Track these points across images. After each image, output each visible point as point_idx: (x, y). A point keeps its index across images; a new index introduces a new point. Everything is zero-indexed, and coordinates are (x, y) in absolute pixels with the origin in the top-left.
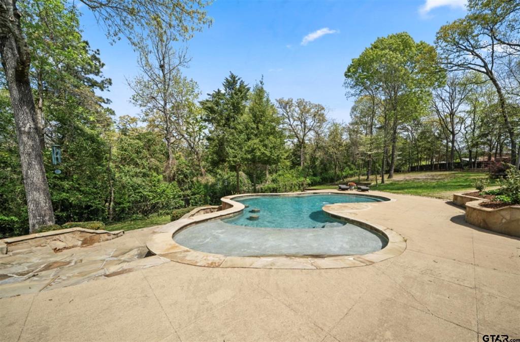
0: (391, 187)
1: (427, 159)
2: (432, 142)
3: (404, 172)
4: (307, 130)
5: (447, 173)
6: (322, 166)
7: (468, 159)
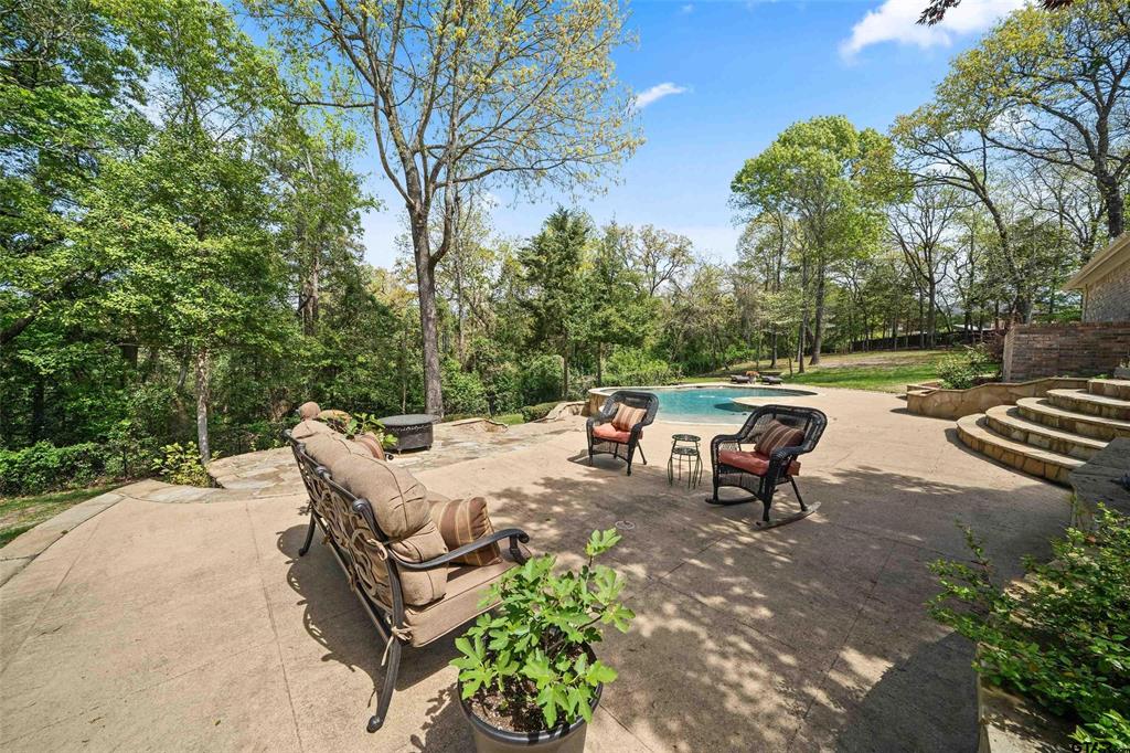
0: (817, 378)
1: (884, 328)
2: (893, 298)
3: (840, 352)
4: (658, 280)
5: (921, 353)
6: (686, 343)
7: (963, 326)
